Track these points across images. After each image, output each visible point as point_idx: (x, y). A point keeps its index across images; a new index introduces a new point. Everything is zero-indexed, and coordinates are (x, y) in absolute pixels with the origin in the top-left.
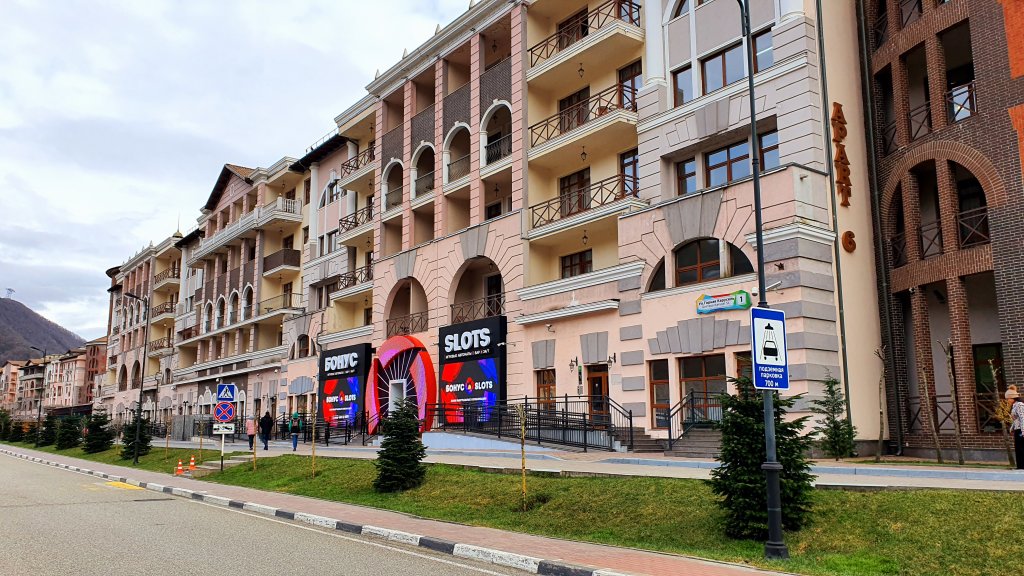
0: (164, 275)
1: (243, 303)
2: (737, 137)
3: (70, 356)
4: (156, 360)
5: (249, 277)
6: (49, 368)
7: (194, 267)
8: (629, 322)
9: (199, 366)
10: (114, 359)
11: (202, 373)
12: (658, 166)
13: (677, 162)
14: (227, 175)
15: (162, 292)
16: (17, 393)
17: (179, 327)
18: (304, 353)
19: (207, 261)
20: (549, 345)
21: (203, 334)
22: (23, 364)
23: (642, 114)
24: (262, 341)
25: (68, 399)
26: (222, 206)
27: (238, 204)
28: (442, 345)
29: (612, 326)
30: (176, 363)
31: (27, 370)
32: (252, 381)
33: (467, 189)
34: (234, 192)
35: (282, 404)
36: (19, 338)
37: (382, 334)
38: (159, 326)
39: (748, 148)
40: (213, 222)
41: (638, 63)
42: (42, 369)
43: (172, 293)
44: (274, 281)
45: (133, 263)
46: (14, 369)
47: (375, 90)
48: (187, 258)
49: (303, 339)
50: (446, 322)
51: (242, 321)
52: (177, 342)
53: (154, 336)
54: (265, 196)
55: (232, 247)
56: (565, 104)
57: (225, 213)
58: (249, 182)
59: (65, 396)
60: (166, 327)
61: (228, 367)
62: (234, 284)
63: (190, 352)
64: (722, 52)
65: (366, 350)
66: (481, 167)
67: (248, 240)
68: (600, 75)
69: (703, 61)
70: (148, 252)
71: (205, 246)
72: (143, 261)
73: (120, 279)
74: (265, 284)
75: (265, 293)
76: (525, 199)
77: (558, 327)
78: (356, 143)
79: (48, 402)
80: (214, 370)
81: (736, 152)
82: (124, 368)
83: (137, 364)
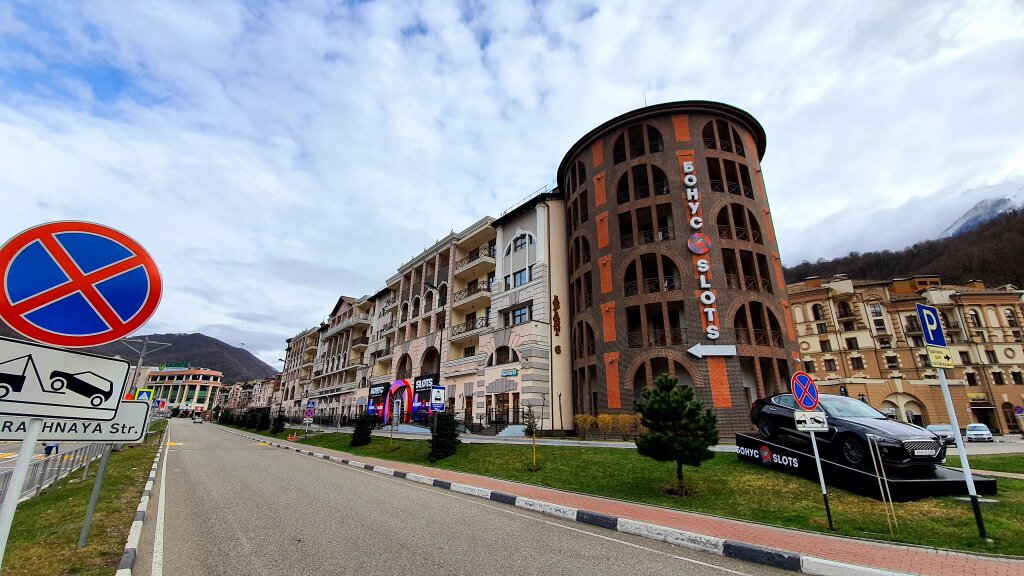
0: (311, 344)
1: (342, 360)
2: (522, 306)
3: (267, 381)
4: (302, 385)
5: (345, 349)
6: (256, 387)
7: (324, 341)
8: (481, 378)
9: (320, 390)
10: (284, 385)
11: (321, 393)
12: (496, 314)
13: (504, 313)
14: (341, 301)
15: (309, 352)
16: (238, 399)
17: (315, 370)
18: (364, 386)
19: (329, 339)
20: (454, 387)
21: (324, 374)
22: (243, 384)
23: (493, 293)
24: (348, 379)
25: (263, 404)
26: (338, 315)
27: (345, 314)
28: (415, 385)
29: (475, 380)
30: (311, 388)
31: (244, 388)
32: (342, 398)
33: (430, 317)
34: (344, 309)
35: (353, 409)
36: (244, 369)
37: (394, 379)
38: (306, 369)
39: (526, 310)
40: (334, 321)
41: (494, 272)
42: (252, 387)
43: (313, 353)
44: (357, 351)
45: (298, 337)
46: (238, 387)
47: (401, 271)
48: (322, 337)
49: (364, 379)
50: (418, 374)
51: (341, 369)
52: (313, 377)
53: (303, 374)
54: (356, 311)
55: (340, 334)
56: (470, 284)
57: (340, 318)
58: (350, 305)
59: (261, 402)
60: (309, 369)
61: (332, 391)
62: (339, 352)
63: (317, 382)
64: (520, 272)
65: (387, 386)
66: (436, 308)
67: (347, 331)
68: (482, 275)
69: (515, 274)
70: (304, 333)
71: (331, 332)
72: (302, 337)
73: (291, 344)
74: (352, 352)
75: (352, 356)
76: (450, 324)
77: (458, 379)
78: (395, 291)
79: (252, 405)
80: (327, 392)
81: (523, 311)
82: (288, 389)
83: (294, 388)
